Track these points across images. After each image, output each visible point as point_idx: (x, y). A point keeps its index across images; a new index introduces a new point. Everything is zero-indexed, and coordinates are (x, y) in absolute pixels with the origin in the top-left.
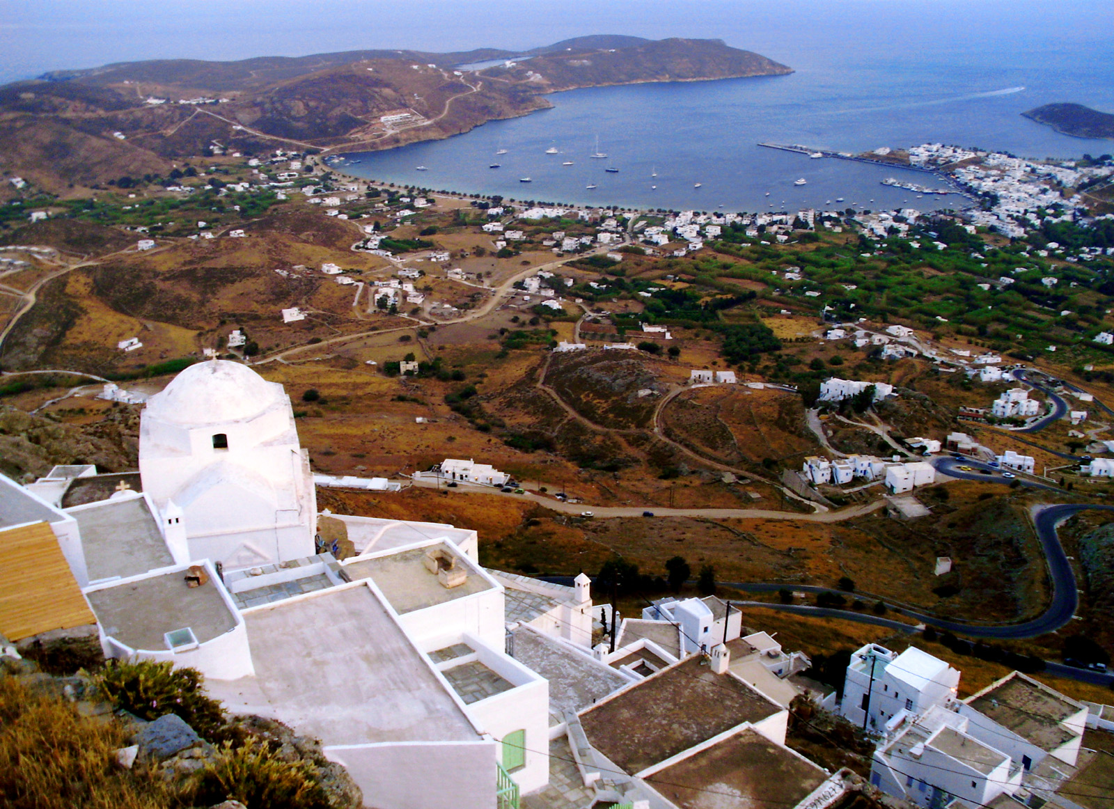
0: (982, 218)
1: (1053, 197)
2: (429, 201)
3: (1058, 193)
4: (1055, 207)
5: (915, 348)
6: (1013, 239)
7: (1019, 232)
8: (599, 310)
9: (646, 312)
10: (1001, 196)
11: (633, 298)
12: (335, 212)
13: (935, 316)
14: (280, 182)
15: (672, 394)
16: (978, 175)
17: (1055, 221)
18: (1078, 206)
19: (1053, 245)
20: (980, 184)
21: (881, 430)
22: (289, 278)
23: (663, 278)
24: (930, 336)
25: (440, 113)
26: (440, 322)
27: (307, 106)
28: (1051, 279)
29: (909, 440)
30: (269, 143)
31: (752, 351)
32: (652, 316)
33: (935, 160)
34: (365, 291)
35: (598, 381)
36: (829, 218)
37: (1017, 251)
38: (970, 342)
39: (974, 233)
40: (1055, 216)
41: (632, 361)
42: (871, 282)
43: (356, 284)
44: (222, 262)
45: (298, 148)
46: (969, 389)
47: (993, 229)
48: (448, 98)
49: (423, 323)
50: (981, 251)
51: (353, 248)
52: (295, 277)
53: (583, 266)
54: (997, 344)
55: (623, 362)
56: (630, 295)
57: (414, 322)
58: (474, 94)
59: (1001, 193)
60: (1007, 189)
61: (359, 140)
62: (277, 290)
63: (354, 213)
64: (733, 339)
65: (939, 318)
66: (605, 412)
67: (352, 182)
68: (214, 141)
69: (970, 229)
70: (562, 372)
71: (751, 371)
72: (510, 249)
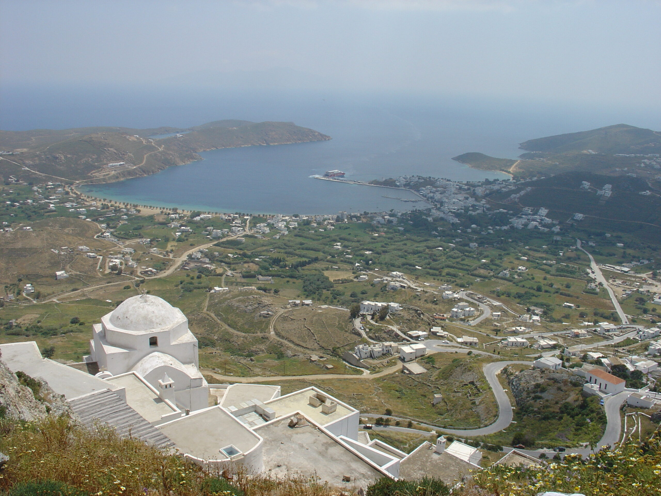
0: (436, 213)
1: (471, 201)
2: (137, 210)
3: (474, 199)
4: (473, 206)
5: (406, 284)
6: (453, 224)
7: (456, 220)
8: (234, 270)
9: (260, 269)
10: (445, 202)
11: (252, 262)
12: (84, 217)
13: (414, 266)
14: (51, 199)
15: (279, 314)
16: (432, 191)
17: (474, 213)
18: (485, 205)
19: (473, 226)
20: (433, 196)
21: (395, 328)
22: (59, 255)
23: (267, 251)
24: (414, 277)
25: (142, 162)
26: (147, 278)
27: (66, 157)
28: (475, 244)
29: (410, 333)
30: (44, 178)
31: (318, 289)
32: (263, 271)
33: (409, 184)
34: (104, 260)
35: (238, 308)
36: (355, 217)
37: (455, 230)
38: (434, 279)
39: (432, 221)
40: (473, 211)
41: (255, 296)
42: (380, 249)
43: (98, 257)
44: (19, 245)
45: (61, 181)
46: (436, 304)
47: (442, 219)
48: (146, 154)
49: (137, 278)
50: (437, 230)
51: (95, 237)
52: (63, 253)
53: (225, 246)
54: (449, 279)
55: (250, 297)
56: (250, 261)
57: (132, 278)
58: (159, 152)
59: (445, 200)
60: (447, 198)
61: (96, 177)
62: (53, 261)
63: (94, 218)
64: (308, 283)
65: (417, 267)
66: (243, 325)
67: (93, 200)
68: (11, 176)
69: (430, 219)
70: (217, 304)
71: (319, 300)
72: (183, 237)
